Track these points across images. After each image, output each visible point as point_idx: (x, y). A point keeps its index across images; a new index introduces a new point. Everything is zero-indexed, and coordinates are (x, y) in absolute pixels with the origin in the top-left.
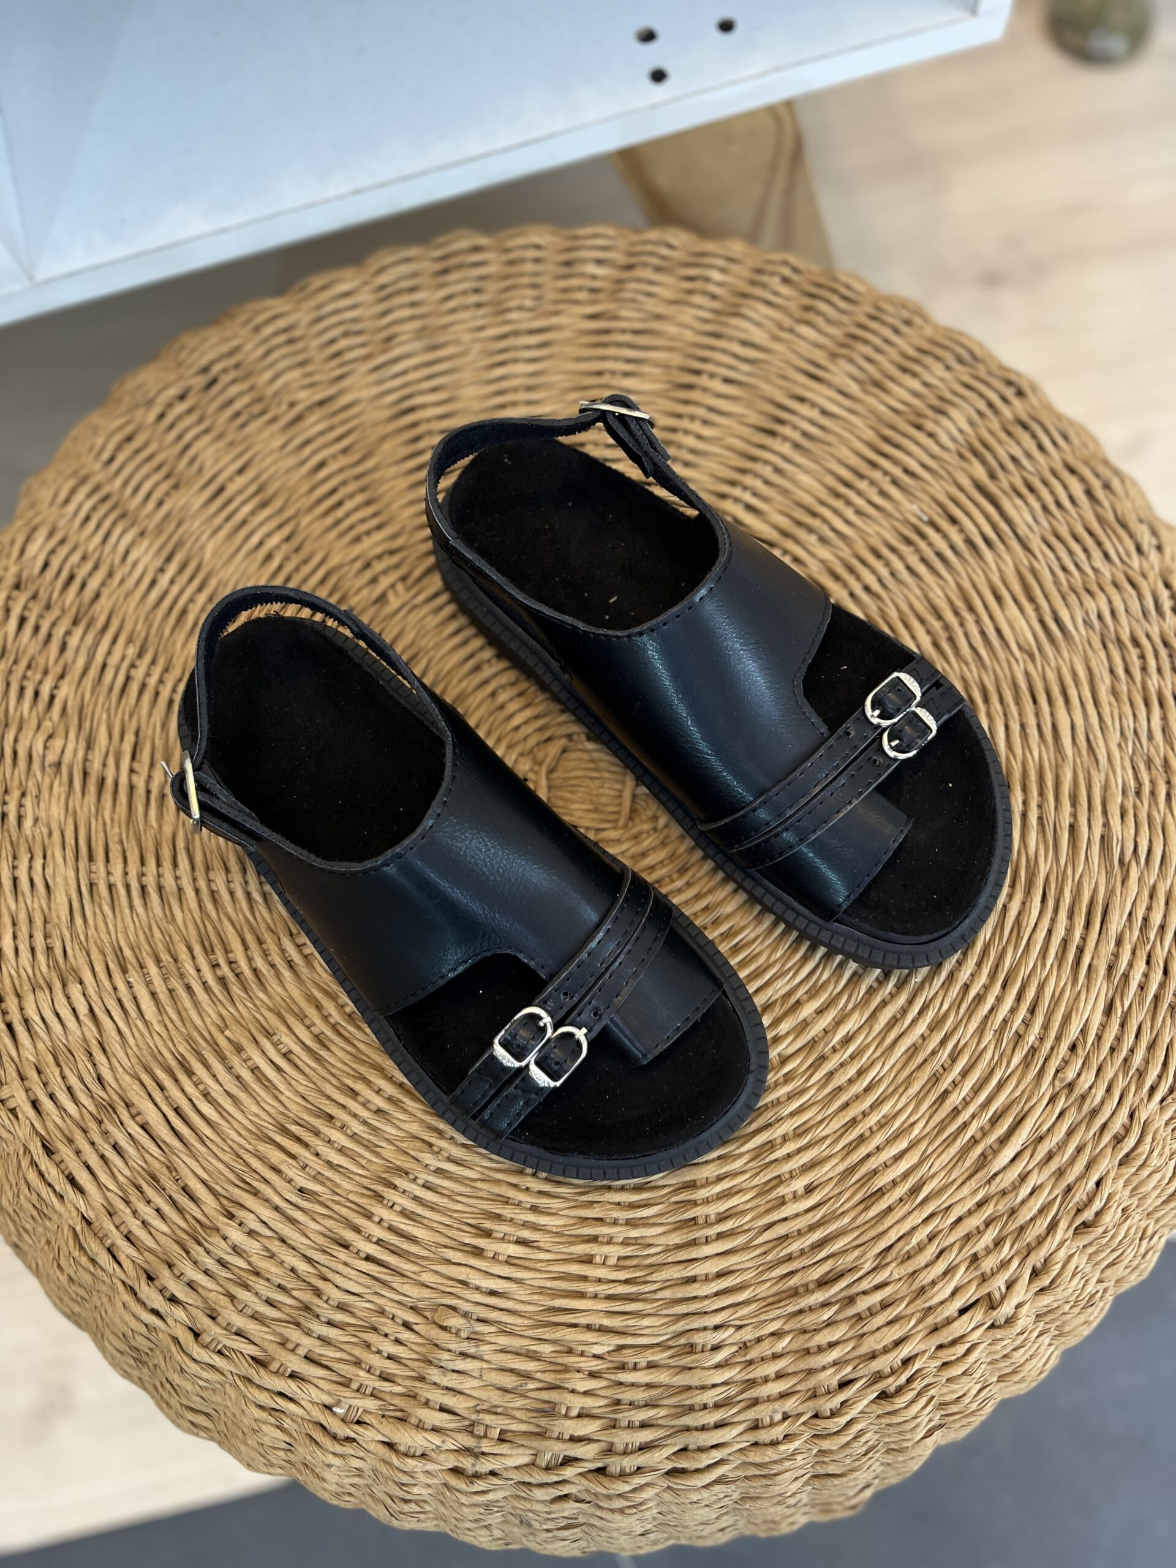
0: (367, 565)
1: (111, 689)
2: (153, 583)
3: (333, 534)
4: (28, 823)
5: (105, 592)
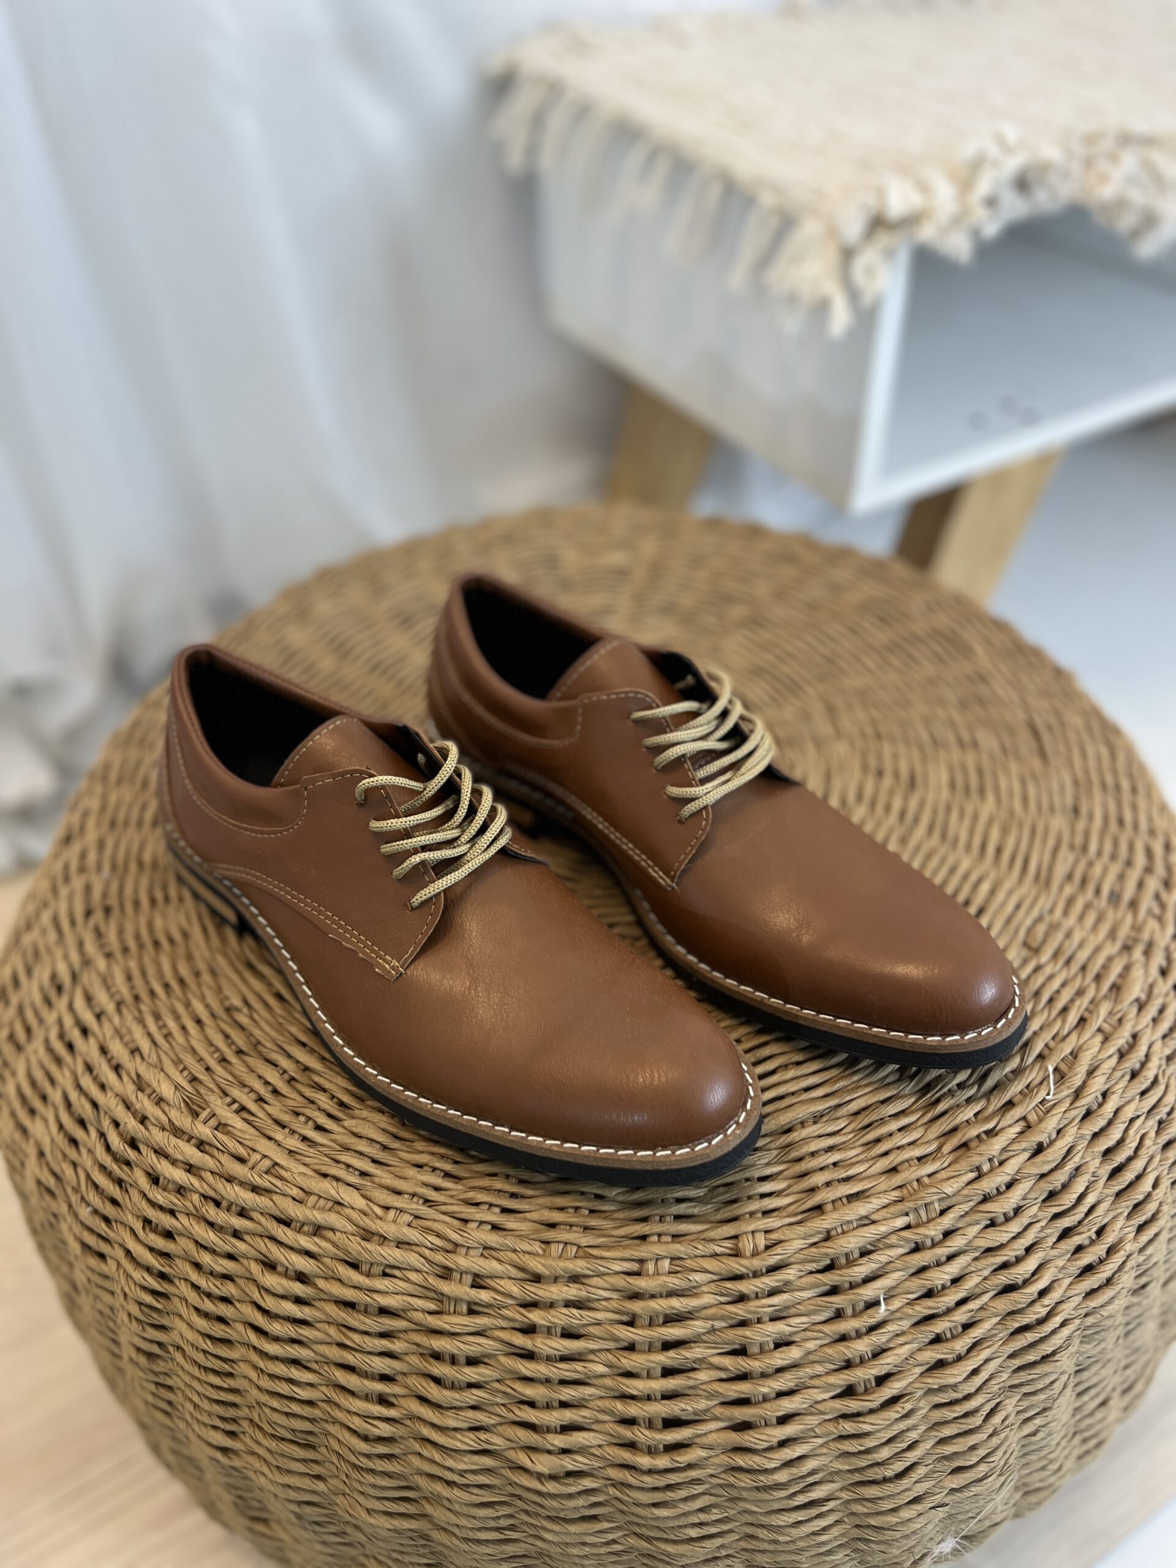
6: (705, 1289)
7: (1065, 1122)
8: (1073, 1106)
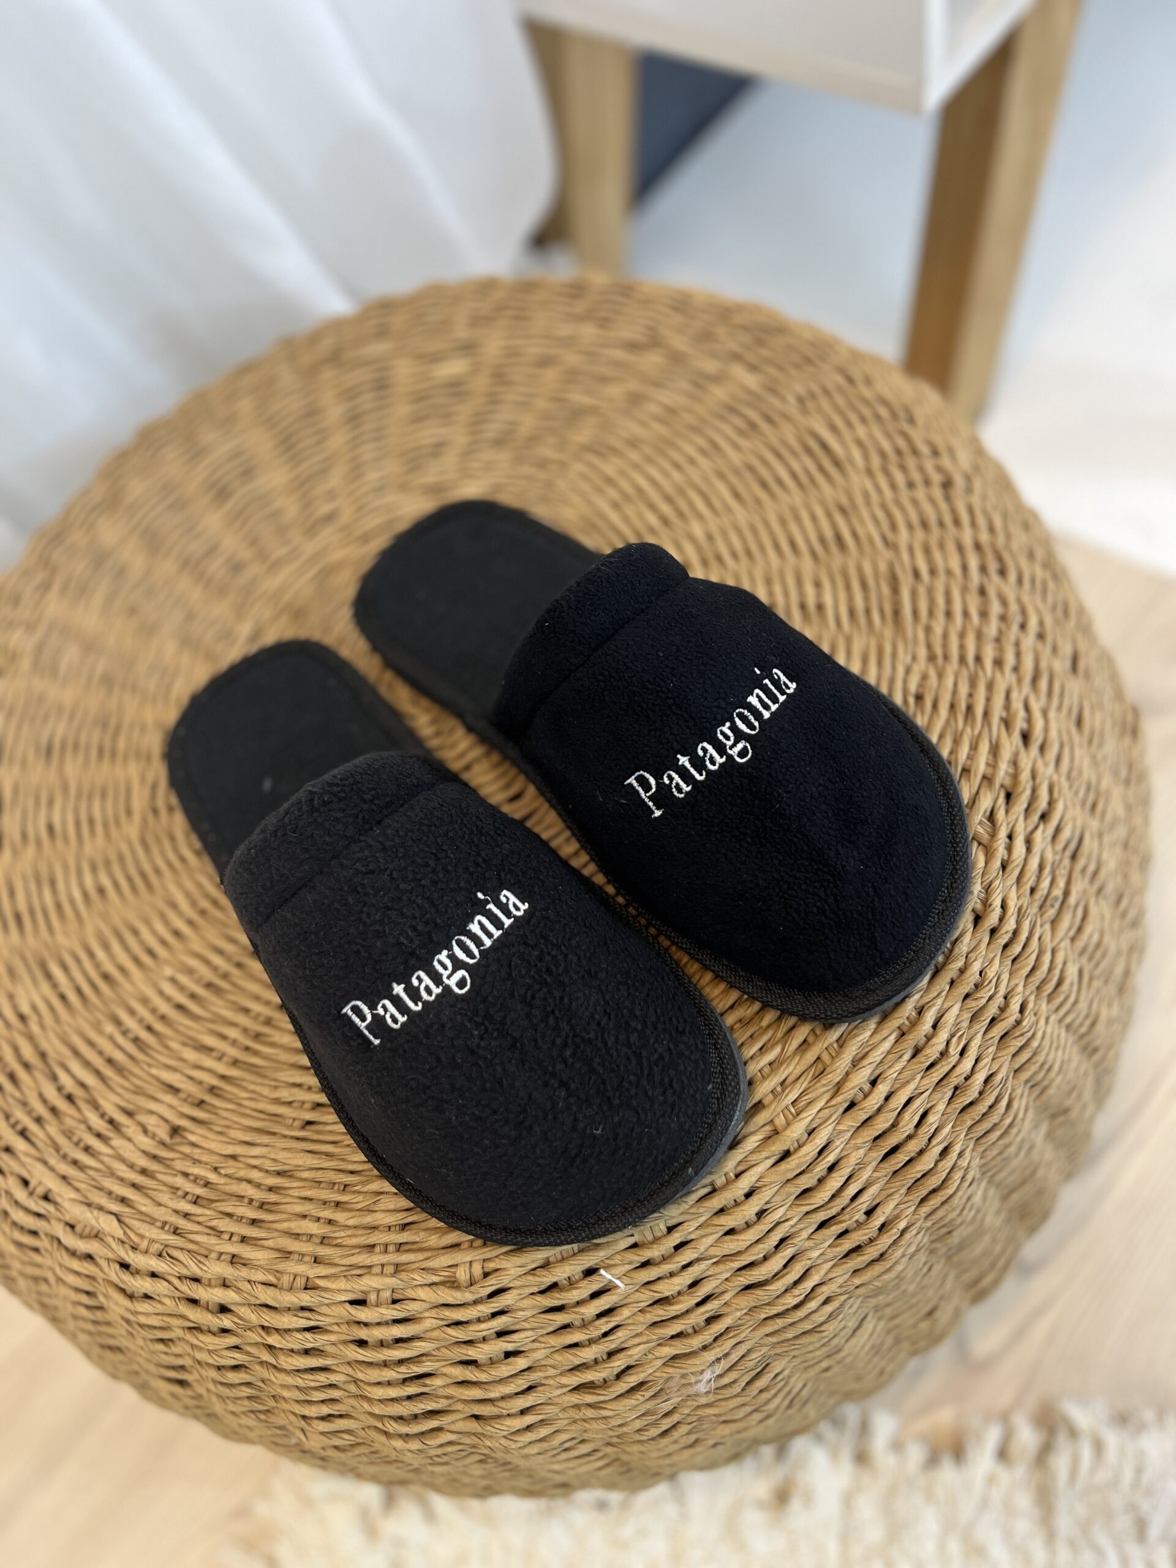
0: (155, 812)
1: (132, 1058)
2: (63, 998)
3: (114, 832)
4: (212, 1177)
5: (45, 1045)
6: (427, 1314)
7: (818, 1121)
8: (829, 1105)
